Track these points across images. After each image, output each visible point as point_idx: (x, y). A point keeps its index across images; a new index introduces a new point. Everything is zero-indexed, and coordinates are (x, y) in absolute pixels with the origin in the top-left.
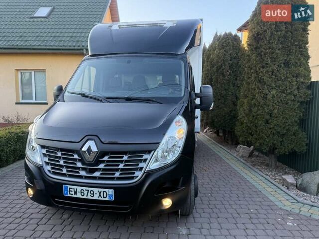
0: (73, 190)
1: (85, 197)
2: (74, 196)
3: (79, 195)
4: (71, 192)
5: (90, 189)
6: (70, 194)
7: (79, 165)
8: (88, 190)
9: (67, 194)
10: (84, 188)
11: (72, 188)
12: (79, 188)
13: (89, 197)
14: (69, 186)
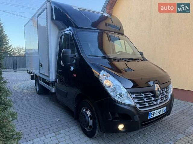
0: (153, 114)
1: (157, 115)
2: (153, 117)
3: (155, 116)
4: (152, 116)
5: (159, 110)
6: (151, 117)
7: (153, 99)
8: (159, 111)
9: (150, 117)
10: (157, 111)
11: (152, 113)
12: (155, 111)
13: (159, 115)
14: (151, 112)
